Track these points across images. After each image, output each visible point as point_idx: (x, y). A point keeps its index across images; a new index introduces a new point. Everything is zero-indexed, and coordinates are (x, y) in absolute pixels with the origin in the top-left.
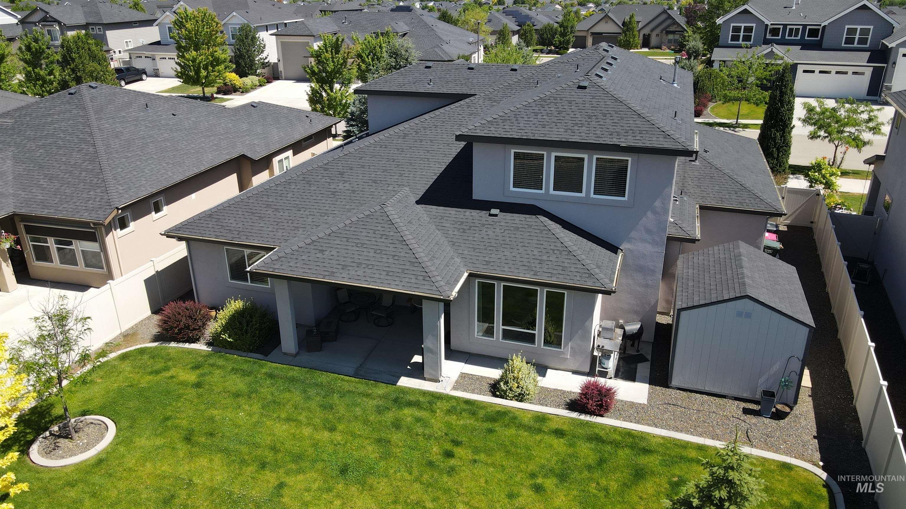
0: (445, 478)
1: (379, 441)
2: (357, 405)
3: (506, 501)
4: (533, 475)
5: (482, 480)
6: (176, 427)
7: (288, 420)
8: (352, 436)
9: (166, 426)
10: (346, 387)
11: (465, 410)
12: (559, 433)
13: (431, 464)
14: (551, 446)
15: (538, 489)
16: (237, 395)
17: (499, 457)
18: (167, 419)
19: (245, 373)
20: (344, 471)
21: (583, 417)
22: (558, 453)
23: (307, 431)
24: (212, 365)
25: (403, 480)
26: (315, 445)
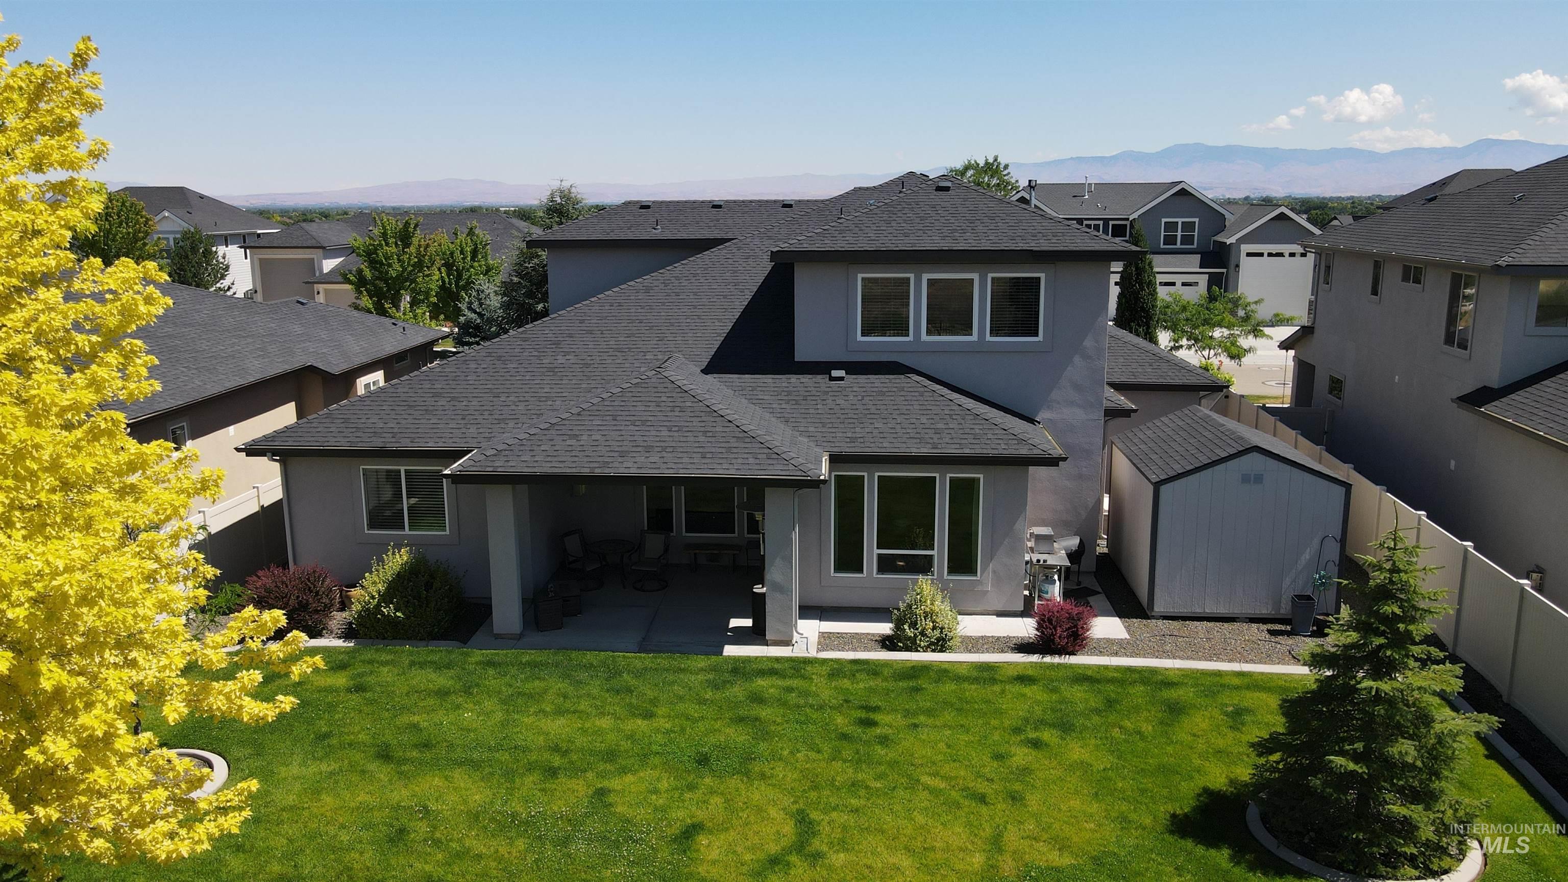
0: (880, 750)
1: (741, 720)
2: (673, 683)
3: (995, 764)
4: (1017, 730)
5: (942, 746)
6: (350, 745)
7: (559, 712)
8: (688, 719)
9: (329, 746)
10: (638, 664)
11: (857, 671)
12: (1024, 679)
13: (844, 737)
14: (1024, 695)
15: (1036, 744)
16: (443, 693)
17: (949, 716)
18: (327, 736)
19: (438, 667)
20: (703, 760)
21: (1048, 659)
22: (1038, 703)
23: (605, 723)
24: (371, 662)
25: (808, 760)
26: (631, 737)
